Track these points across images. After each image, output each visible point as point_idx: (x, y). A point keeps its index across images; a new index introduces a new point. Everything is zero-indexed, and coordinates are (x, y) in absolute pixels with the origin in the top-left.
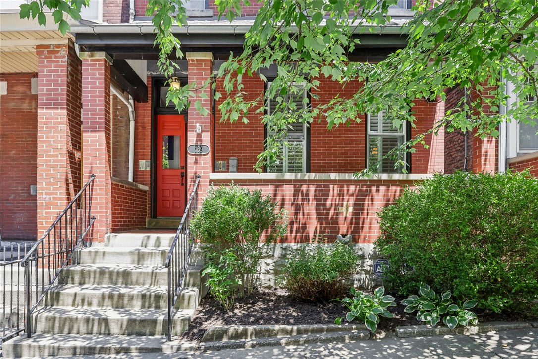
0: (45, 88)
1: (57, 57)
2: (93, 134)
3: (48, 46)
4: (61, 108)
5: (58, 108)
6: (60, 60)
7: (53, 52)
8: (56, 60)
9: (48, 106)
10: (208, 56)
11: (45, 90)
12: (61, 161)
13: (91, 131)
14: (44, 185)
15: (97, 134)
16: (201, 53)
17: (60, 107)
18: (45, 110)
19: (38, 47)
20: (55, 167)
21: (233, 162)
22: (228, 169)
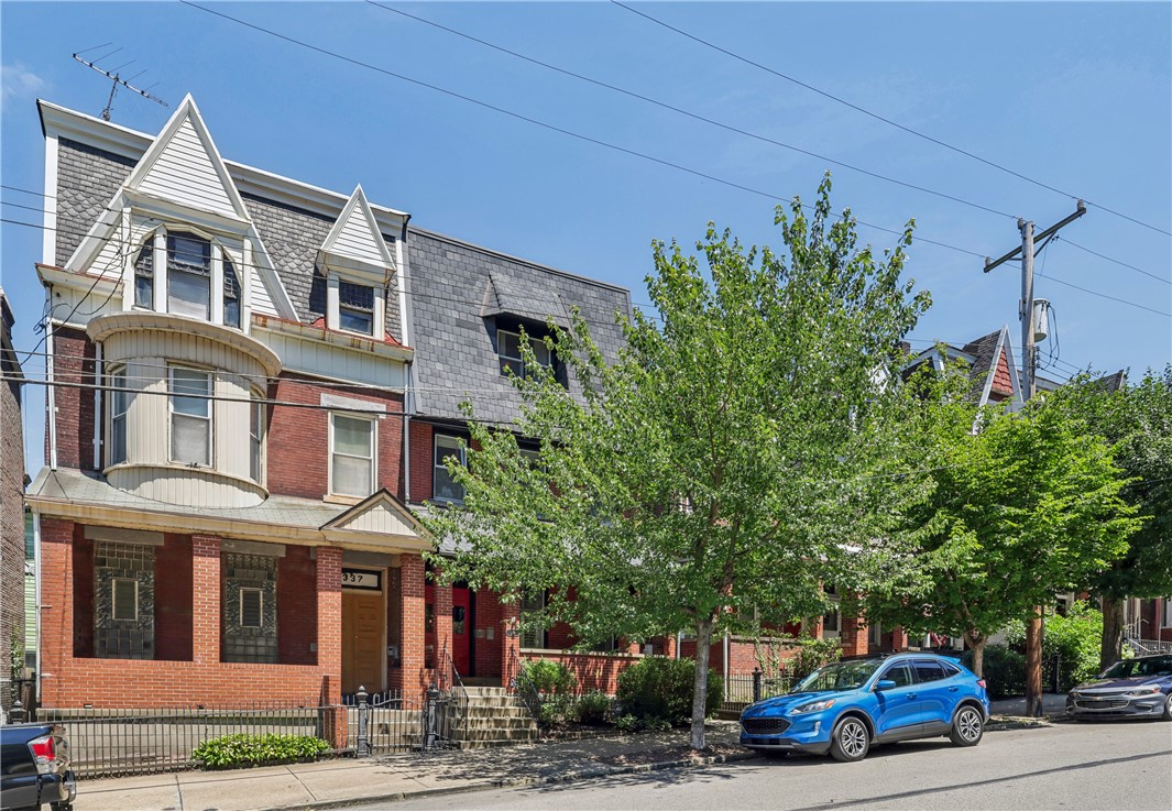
1: (417, 563)
2: (445, 619)
3: (412, 555)
4: (421, 599)
6: (420, 565)
7: (415, 559)
8: (417, 565)
9: (411, 597)
19: (404, 554)
20: (416, 640)
21: (491, 631)
22: (486, 637)
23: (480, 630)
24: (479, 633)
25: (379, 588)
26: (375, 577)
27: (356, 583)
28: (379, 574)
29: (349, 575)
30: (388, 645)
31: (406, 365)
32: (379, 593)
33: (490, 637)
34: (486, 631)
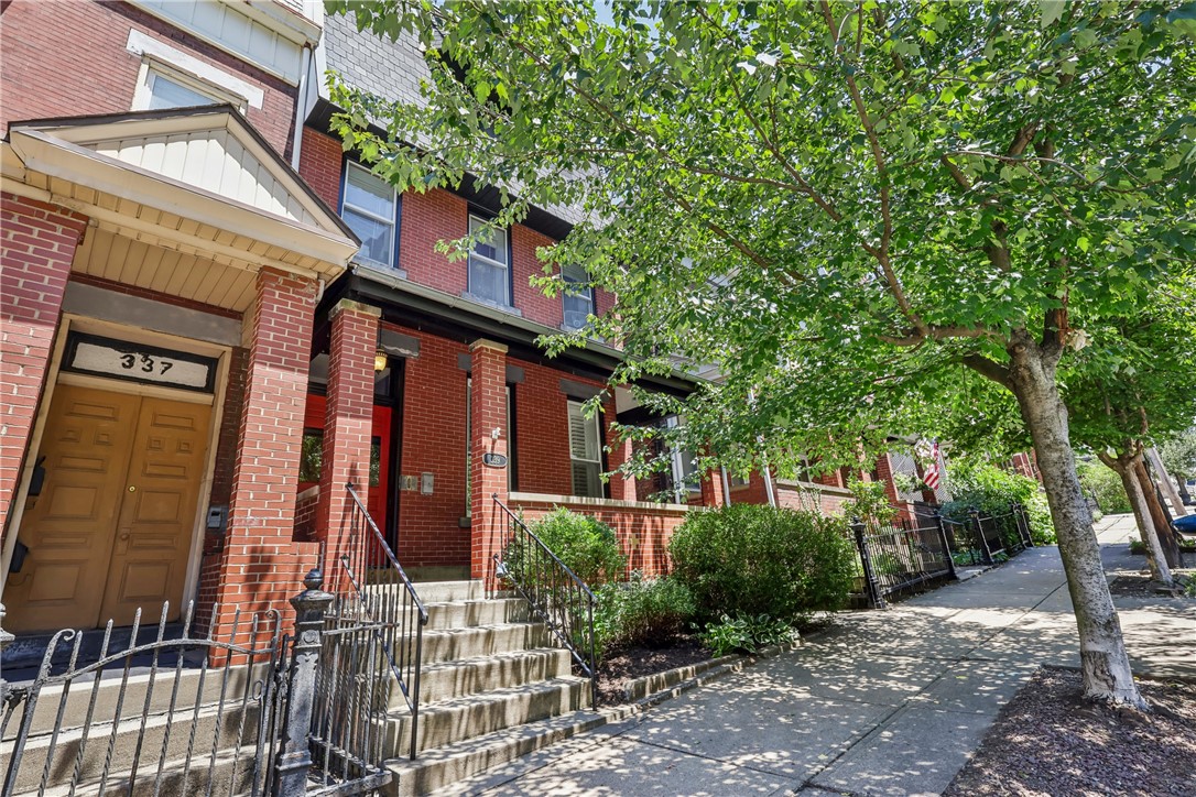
0: (272, 334)
1: (298, 293)
2: (354, 421)
3: (286, 274)
4: (299, 371)
5: (293, 370)
6: (304, 299)
7: (294, 284)
8: (297, 297)
9: (274, 363)
10: (504, 349)
11: (272, 336)
12: (291, 456)
13: (352, 416)
14: (252, 496)
15: (361, 422)
16: (496, 344)
17: (297, 368)
18: (268, 369)
19: (265, 268)
20: (277, 466)
21: (428, 479)
22: (419, 488)
23: (409, 477)
24: (408, 482)
25: (209, 388)
26: (203, 370)
27: (155, 375)
28: (212, 363)
29: (138, 357)
30: (211, 504)
31: (306, 51)
32: (206, 398)
33: (428, 490)
34: (419, 479)
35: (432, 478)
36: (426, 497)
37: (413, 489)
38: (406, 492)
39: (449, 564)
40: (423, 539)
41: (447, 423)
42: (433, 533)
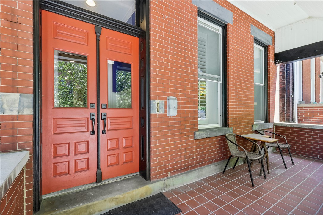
21: (173, 103)
22: (166, 111)
23: (158, 101)
24: (156, 106)
33: (173, 112)
34: (166, 103)
35: (176, 101)
36: (172, 118)
37: (162, 112)
38: (156, 115)
39: (188, 169)
40: (170, 153)
41: (185, 53)
42: (177, 148)
